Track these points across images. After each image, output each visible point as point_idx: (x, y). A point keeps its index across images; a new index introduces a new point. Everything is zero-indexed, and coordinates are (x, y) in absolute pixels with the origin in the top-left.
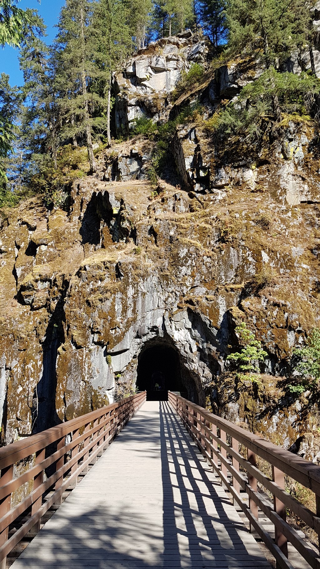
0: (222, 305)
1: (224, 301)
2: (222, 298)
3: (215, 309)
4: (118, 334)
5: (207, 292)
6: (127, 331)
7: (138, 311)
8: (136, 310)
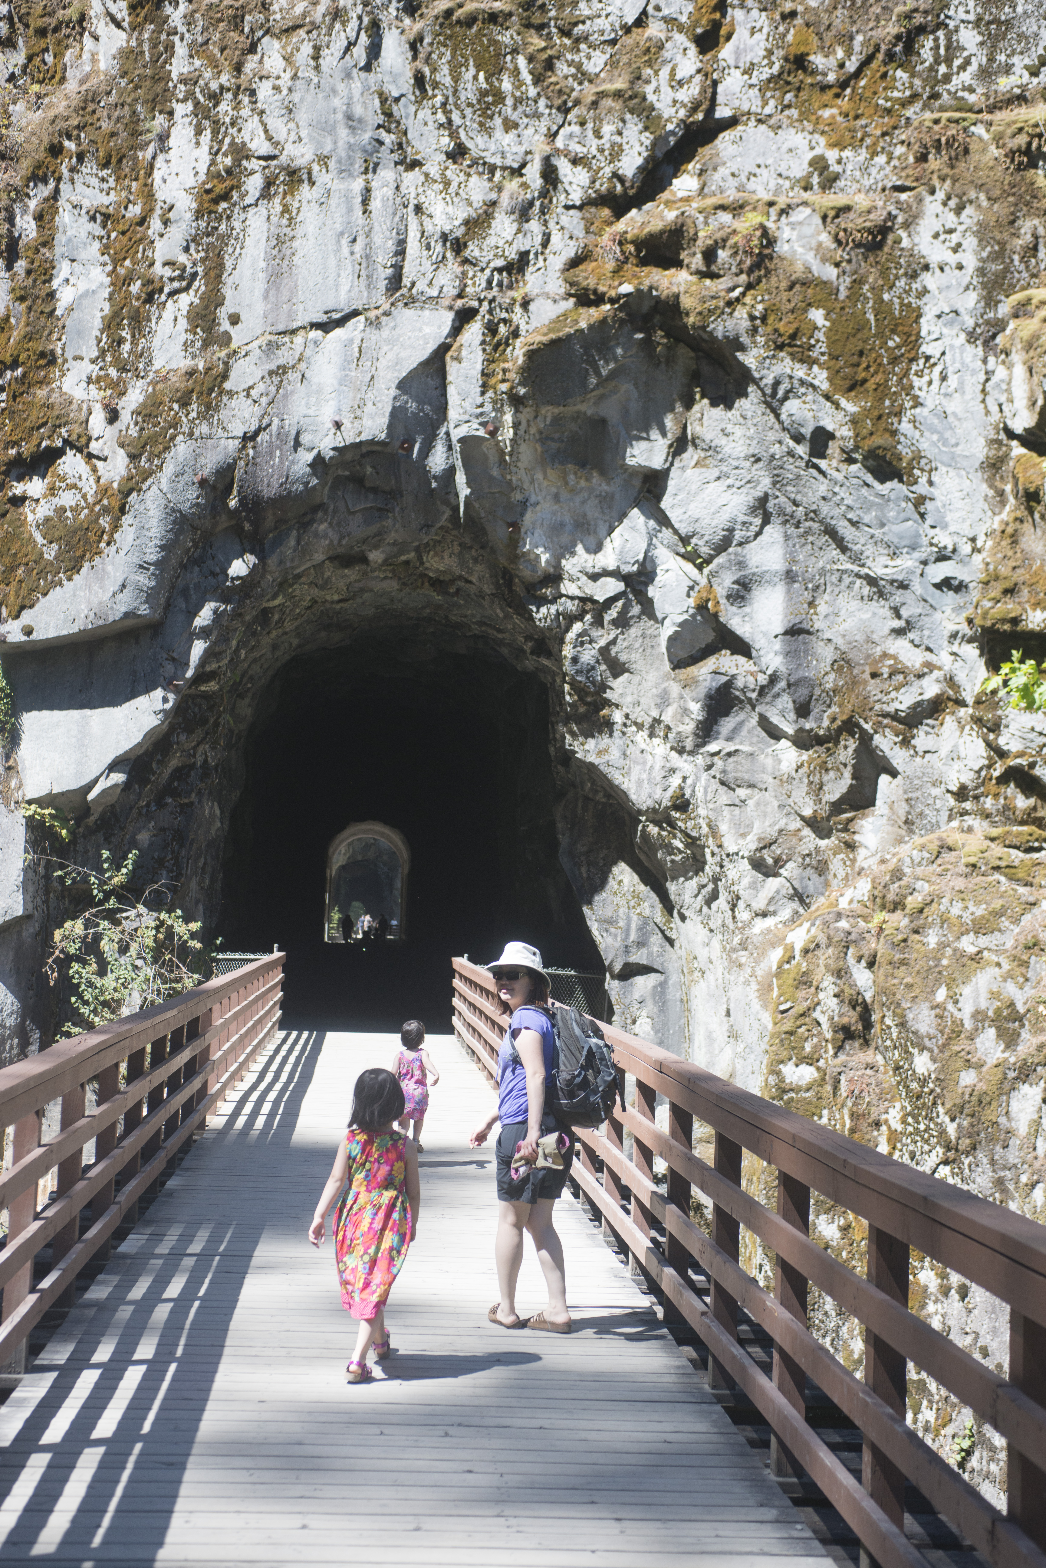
0: (952, 276)
1: (970, 243)
2: (950, 219)
3: (881, 309)
4: (68, 499)
5: (819, 164)
6: (147, 475)
7: (235, 320)
8: (223, 313)
